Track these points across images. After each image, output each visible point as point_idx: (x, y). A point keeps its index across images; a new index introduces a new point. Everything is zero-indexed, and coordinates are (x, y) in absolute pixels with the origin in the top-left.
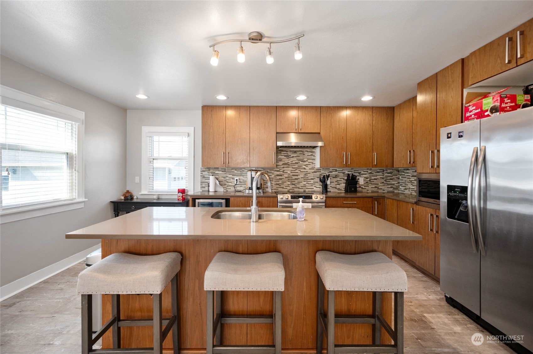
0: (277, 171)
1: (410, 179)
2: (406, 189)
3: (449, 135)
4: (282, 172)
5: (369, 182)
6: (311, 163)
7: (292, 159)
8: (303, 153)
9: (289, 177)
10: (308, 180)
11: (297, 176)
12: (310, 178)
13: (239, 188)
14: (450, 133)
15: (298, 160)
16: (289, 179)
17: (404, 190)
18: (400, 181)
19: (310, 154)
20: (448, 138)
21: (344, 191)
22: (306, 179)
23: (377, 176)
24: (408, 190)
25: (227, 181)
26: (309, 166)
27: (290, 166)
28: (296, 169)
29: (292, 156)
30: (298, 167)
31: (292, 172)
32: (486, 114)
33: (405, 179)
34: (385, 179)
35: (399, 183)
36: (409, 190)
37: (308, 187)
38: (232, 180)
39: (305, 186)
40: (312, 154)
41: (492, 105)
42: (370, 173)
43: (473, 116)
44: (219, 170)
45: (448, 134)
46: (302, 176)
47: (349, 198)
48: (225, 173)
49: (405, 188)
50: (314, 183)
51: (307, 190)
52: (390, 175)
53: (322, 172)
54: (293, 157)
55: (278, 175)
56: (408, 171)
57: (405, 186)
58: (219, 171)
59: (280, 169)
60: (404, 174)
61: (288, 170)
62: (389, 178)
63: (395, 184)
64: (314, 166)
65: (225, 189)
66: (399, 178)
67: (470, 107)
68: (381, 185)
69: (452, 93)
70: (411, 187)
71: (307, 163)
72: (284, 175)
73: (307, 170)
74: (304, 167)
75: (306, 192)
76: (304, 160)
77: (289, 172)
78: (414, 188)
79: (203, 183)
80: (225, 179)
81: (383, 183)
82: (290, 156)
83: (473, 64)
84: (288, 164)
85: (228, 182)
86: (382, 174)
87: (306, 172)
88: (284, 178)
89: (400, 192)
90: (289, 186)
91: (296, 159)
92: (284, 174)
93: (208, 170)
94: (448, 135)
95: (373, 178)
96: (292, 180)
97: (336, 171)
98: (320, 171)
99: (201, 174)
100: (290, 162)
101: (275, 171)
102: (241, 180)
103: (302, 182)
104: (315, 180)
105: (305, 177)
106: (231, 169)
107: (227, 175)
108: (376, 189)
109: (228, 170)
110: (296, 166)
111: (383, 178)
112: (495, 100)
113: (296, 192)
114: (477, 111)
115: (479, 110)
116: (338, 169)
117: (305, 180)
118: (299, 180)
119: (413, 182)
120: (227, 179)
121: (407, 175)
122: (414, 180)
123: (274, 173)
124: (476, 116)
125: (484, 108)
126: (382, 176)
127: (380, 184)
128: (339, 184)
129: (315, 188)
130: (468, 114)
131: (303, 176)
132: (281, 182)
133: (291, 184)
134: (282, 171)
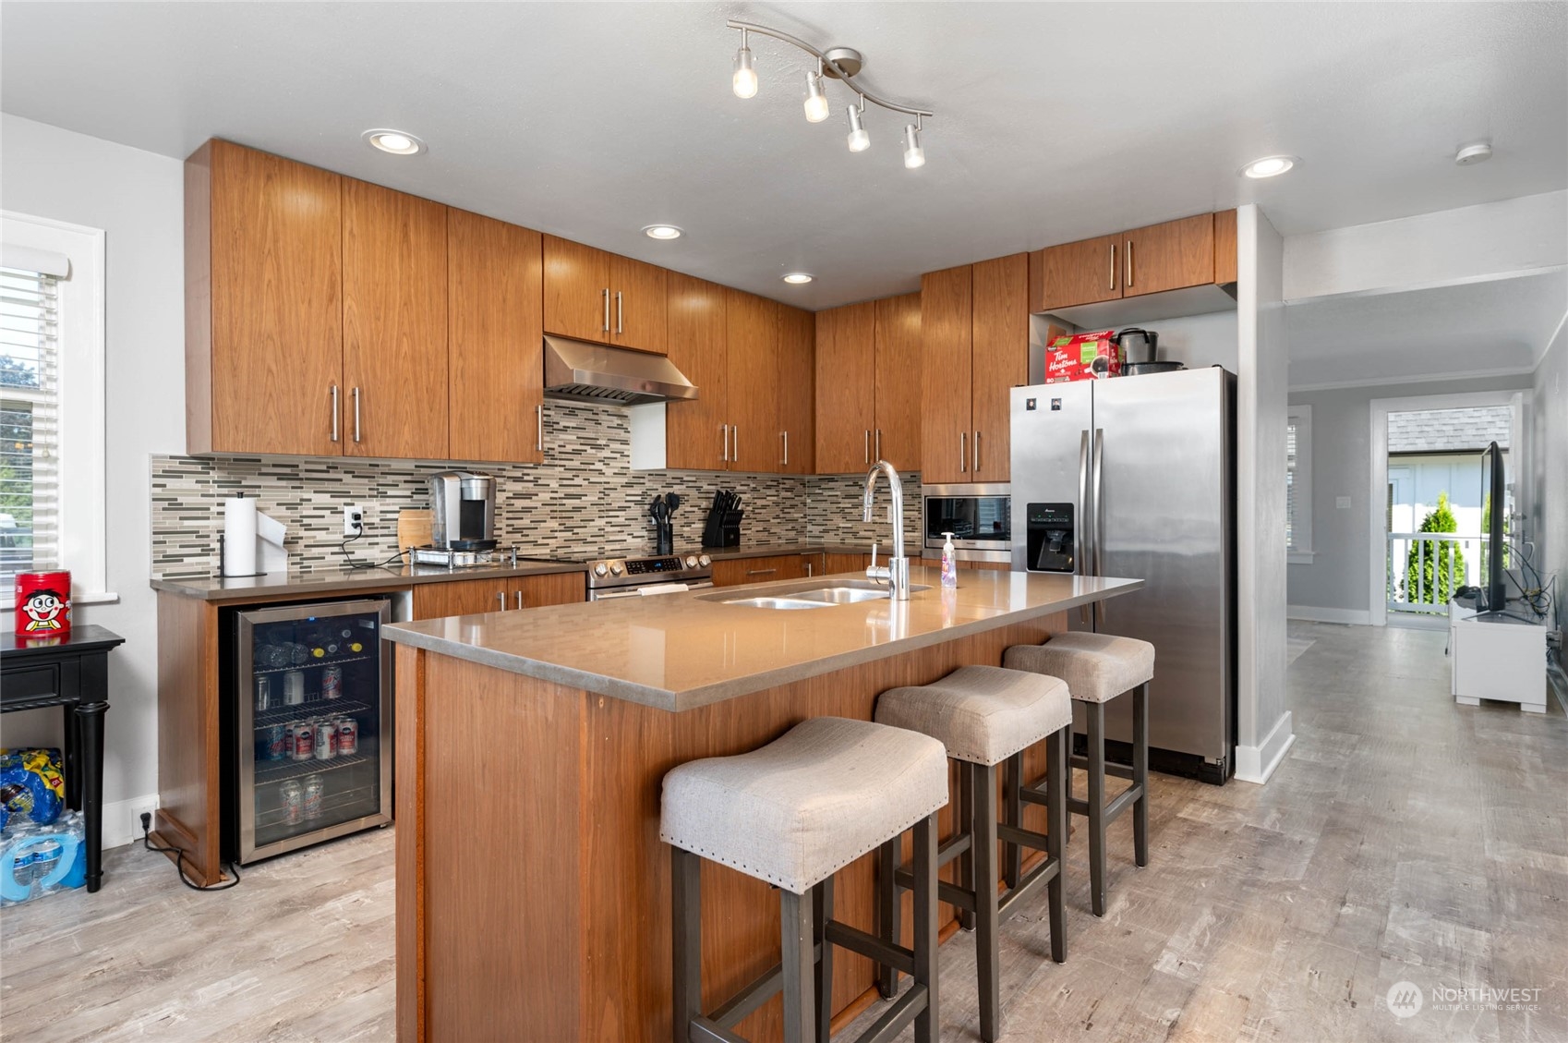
0: (516, 480)
1: (840, 505)
2: (826, 531)
3: (1031, 404)
4: (531, 485)
5: (751, 516)
6: (618, 455)
7: (562, 436)
8: (595, 417)
9: (554, 502)
10: (611, 513)
11: (578, 497)
12: (615, 505)
13: (362, 553)
14: (1034, 400)
15: (582, 441)
16: (554, 508)
17: (822, 534)
18: (808, 512)
19: (617, 421)
20: (1029, 408)
21: (700, 546)
22: (604, 509)
23: (768, 498)
24: (832, 533)
25: (306, 521)
26: (613, 463)
27: (557, 462)
28: (574, 473)
29: (563, 424)
30: (583, 466)
31: (565, 482)
32: (1087, 371)
33: (823, 505)
34: (781, 506)
35: (805, 516)
36: (836, 532)
37: (611, 538)
38: (329, 518)
39: (602, 533)
40: (620, 422)
41: (1097, 358)
42: (754, 489)
43: (1063, 371)
44: (264, 470)
45: (1029, 401)
46: (594, 499)
47: (759, 560)
48: (297, 484)
49: (824, 527)
50: (627, 522)
51: (608, 547)
52: (789, 494)
53: (648, 485)
54: (565, 429)
55: (517, 496)
56: (831, 484)
57: (825, 522)
58: (260, 474)
59: (526, 471)
60: (820, 491)
61: (551, 477)
62: (788, 503)
63: (800, 520)
64: (627, 465)
65: (297, 559)
66: (805, 504)
67: (1057, 354)
68: (774, 524)
69: (1008, 317)
70: (841, 525)
71: (606, 453)
72: (537, 495)
73: (608, 477)
74: (599, 466)
75: (606, 553)
76: (598, 442)
77: (554, 485)
78: (850, 525)
79: (167, 538)
80: (296, 515)
81: (778, 517)
82: (556, 426)
83: (1051, 272)
84: (551, 452)
85: (308, 528)
86: (776, 493)
87: (607, 486)
88: (539, 505)
89: (807, 539)
90: (556, 534)
91: (575, 437)
92: (536, 490)
93: (199, 468)
94: (1028, 404)
95: (760, 503)
96: (564, 515)
97: (682, 482)
98: (642, 481)
99: (159, 490)
100: (555, 446)
101: (508, 478)
102: (373, 516)
103: (593, 520)
104: (630, 513)
105: (602, 502)
106: (324, 468)
107: (306, 496)
108: (764, 536)
109: (307, 471)
110: (576, 464)
111: (777, 504)
112: (1102, 348)
113: (576, 555)
114: (1071, 363)
115: (1074, 362)
116: (687, 476)
117: (603, 514)
118: (584, 513)
119: (846, 510)
120: (305, 513)
121: (831, 493)
122: (850, 506)
123: (504, 487)
124: (1069, 373)
125: (1085, 359)
126: (775, 498)
127: (772, 521)
128: (688, 525)
129: (629, 539)
130: (1053, 367)
131: (597, 499)
132: (528, 521)
133: (562, 528)
134: (531, 478)
